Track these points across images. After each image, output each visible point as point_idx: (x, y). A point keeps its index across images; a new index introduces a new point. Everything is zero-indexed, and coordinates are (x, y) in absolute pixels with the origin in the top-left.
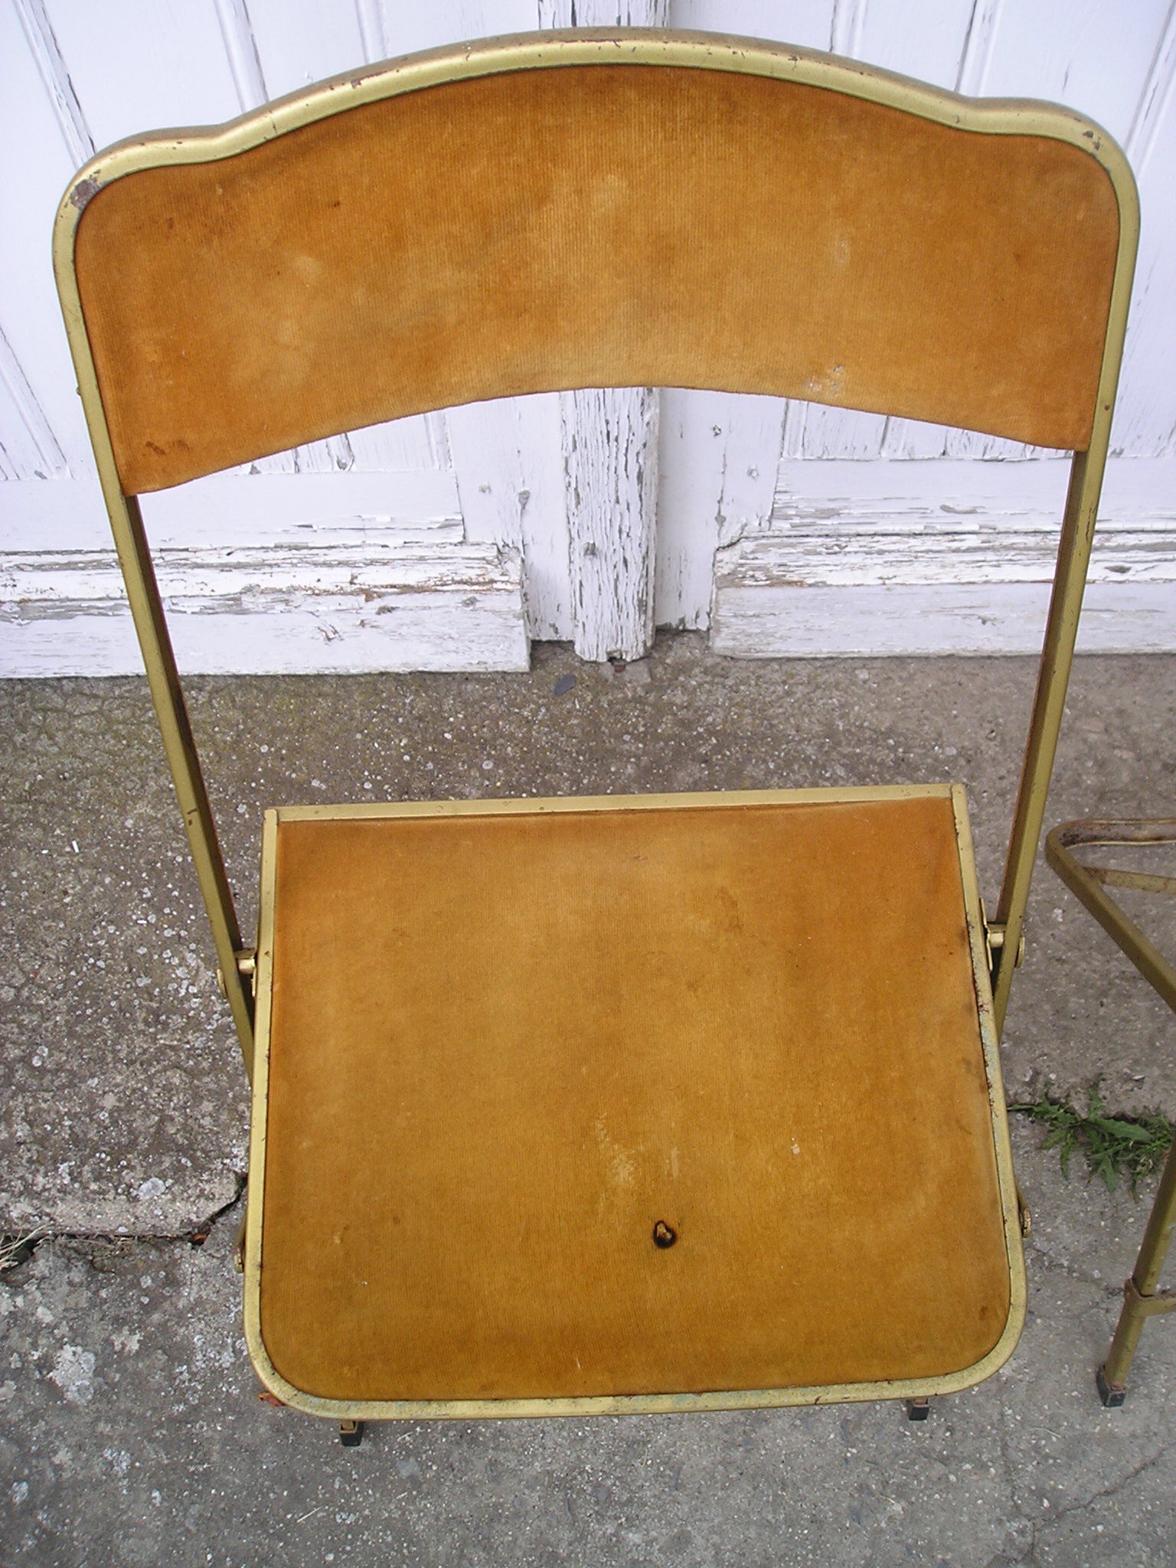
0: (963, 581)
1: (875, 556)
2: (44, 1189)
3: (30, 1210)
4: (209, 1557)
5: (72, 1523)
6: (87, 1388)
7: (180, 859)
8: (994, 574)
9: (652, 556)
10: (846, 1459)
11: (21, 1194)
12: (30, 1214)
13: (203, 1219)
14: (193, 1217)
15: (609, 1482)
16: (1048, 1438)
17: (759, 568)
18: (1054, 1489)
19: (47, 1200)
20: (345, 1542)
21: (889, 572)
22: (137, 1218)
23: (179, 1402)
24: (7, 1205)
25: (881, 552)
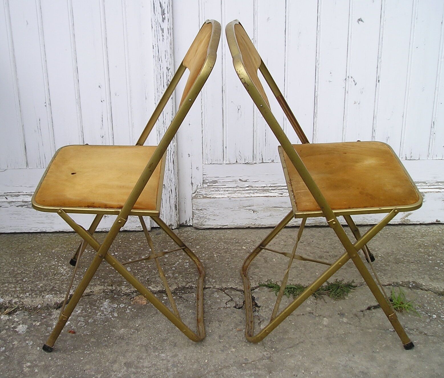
0: (246, 196)
1: (226, 191)
2: (22, 296)
3: (17, 301)
4: (50, 358)
5: (15, 354)
6: (25, 331)
7: (65, 255)
8: (253, 195)
9: (177, 189)
10: (220, 342)
11: (16, 297)
12: (17, 302)
13: (60, 302)
14: (58, 302)
15: (157, 346)
16: (274, 338)
17: (201, 195)
18: (276, 347)
19: (22, 298)
20: (87, 356)
21: (229, 195)
22: (44, 302)
23: (48, 333)
24: (12, 300)
25: (227, 191)
